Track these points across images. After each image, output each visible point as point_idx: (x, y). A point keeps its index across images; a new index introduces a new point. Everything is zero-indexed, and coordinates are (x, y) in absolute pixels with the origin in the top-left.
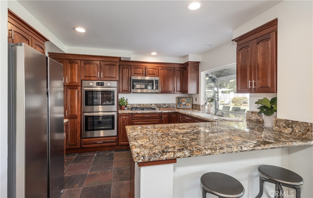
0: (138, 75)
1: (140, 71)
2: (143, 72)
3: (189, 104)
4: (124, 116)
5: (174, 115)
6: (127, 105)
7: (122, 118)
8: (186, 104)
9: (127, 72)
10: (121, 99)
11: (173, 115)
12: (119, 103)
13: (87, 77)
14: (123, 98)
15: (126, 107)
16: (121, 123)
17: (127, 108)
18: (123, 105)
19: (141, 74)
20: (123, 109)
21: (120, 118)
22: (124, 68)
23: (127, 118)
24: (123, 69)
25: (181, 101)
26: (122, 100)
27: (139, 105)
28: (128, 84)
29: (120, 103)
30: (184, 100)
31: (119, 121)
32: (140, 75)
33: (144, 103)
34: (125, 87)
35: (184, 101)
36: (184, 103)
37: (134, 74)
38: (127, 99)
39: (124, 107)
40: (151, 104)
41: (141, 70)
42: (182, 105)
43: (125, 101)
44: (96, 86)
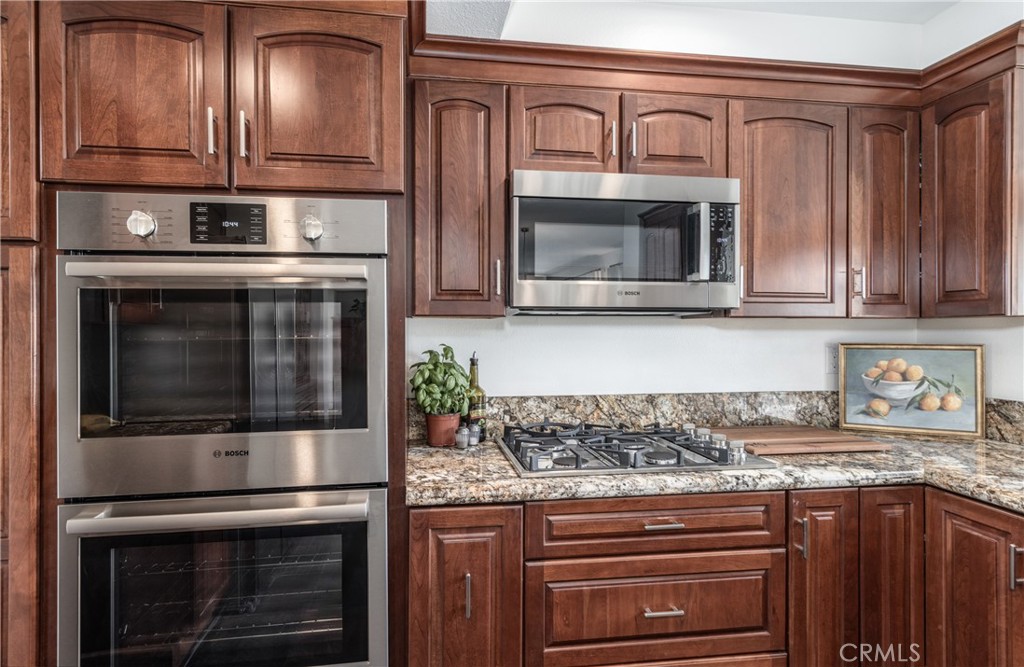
0: (562, 161)
1: (582, 130)
2: (605, 138)
3: (954, 402)
4: (461, 529)
5: (898, 511)
6: (472, 406)
7: (440, 544)
8: (924, 395)
9: (473, 141)
10: (426, 358)
11: (887, 511)
12: (417, 389)
13: (106, 150)
14: (447, 350)
15: (466, 421)
16: (433, 599)
17: (476, 428)
18: (442, 406)
19: (588, 155)
20: (443, 439)
21: (415, 549)
22: (450, 104)
23: (485, 544)
24: (445, 114)
25: (875, 372)
26: (439, 364)
27: (562, 402)
28: (483, 239)
29: (422, 396)
30: (901, 363)
31: (415, 574)
32: (579, 162)
33: (597, 393)
34: (462, 264)
35: (905, 377)
36: (904, 391)
37: (538, 152)
38: (473, 362)
39: (453, 421)
40: (651, 399)
41: (588, 122)
42: (882, 407)
43: (462, 381)
44: (194, 240)
